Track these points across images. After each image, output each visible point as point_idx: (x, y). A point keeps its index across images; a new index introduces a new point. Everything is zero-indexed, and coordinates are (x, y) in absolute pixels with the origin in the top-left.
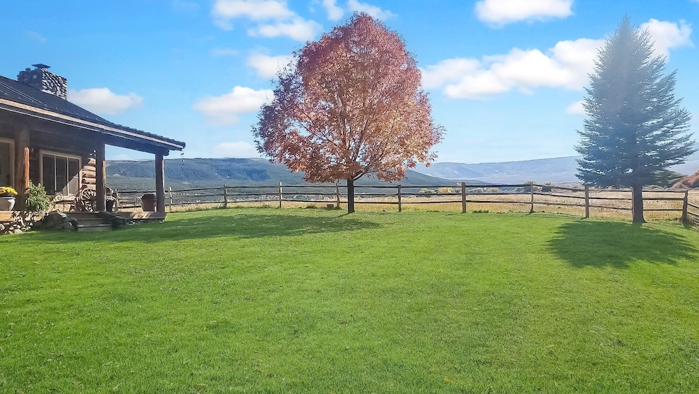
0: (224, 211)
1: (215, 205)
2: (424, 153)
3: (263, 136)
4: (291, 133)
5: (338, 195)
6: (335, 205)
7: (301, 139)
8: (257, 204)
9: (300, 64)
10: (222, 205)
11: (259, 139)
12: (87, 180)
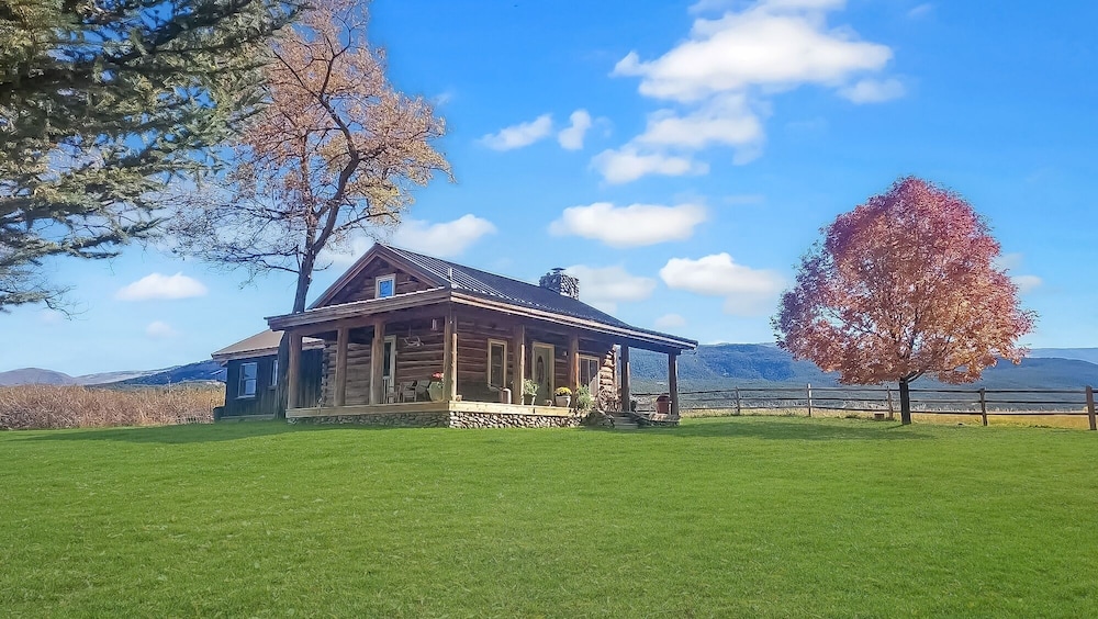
0: (737, 419)
1: (726, 411)
2: (1008, 347)
3: (784, 329)
4: (819, 324)
5: (889, 401)
6: (887, 415)
7: (832, 332)
8: (779, 412)
9: (829, 243)
10: (734, 411)
11: (779, 332)
12: (604, 381)
